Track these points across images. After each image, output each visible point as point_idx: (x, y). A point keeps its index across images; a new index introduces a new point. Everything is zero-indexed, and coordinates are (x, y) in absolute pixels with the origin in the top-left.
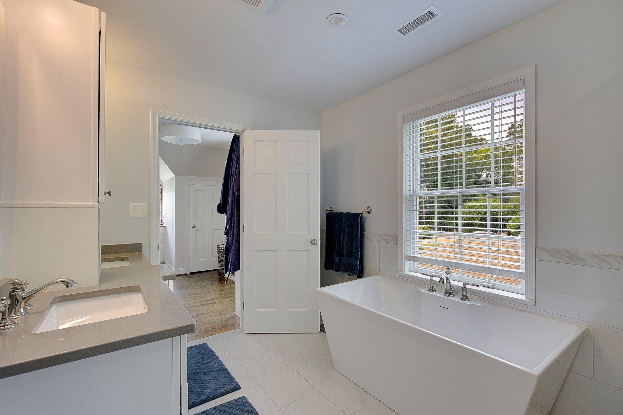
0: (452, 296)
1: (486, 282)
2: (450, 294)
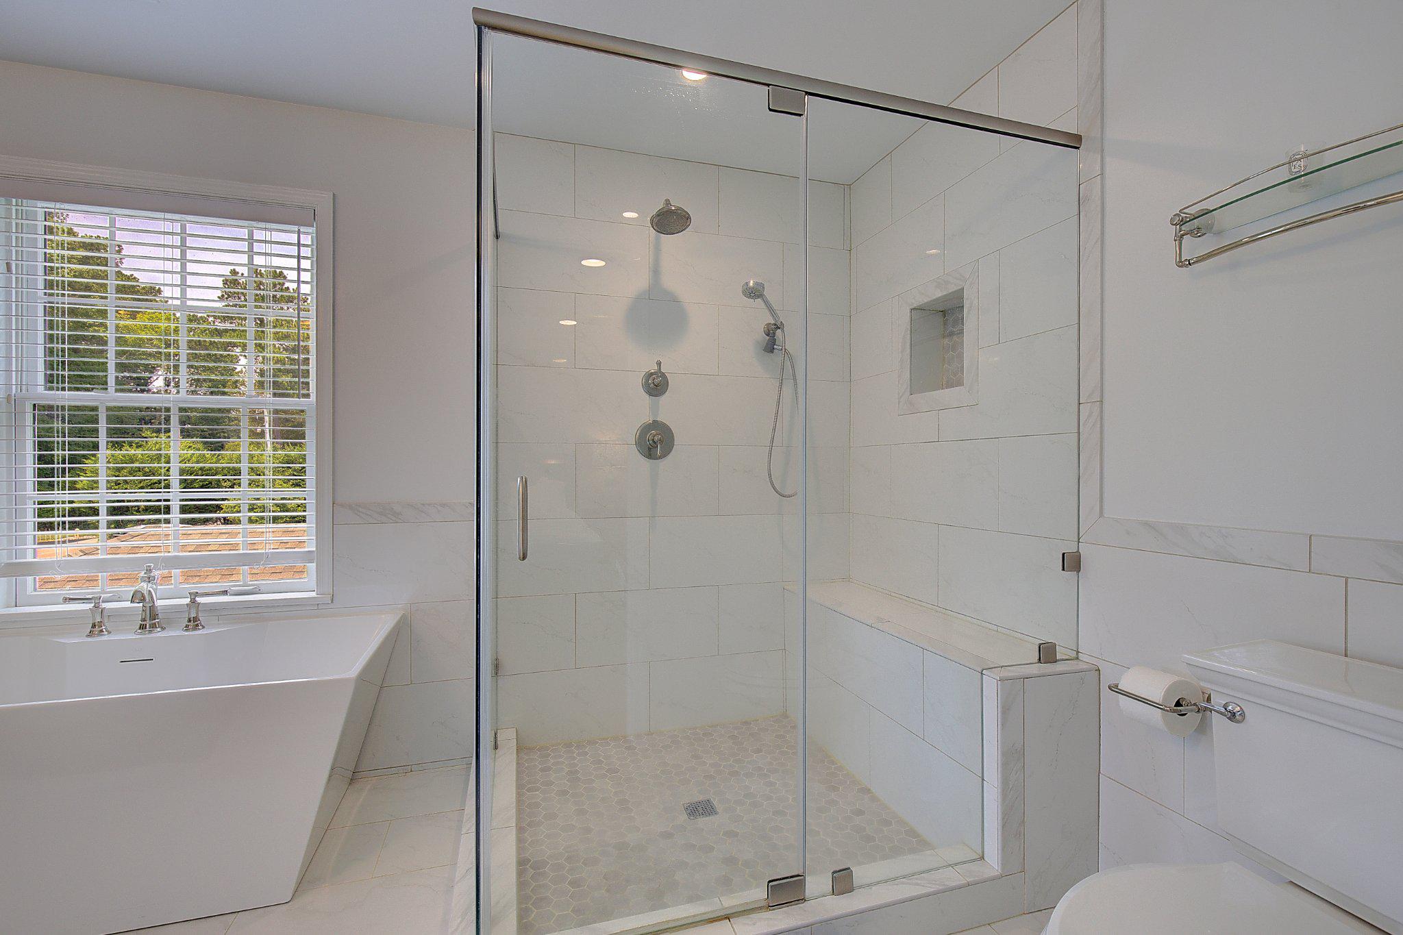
0: (159, 629)
1: (239, 586)
2: (153, 626)
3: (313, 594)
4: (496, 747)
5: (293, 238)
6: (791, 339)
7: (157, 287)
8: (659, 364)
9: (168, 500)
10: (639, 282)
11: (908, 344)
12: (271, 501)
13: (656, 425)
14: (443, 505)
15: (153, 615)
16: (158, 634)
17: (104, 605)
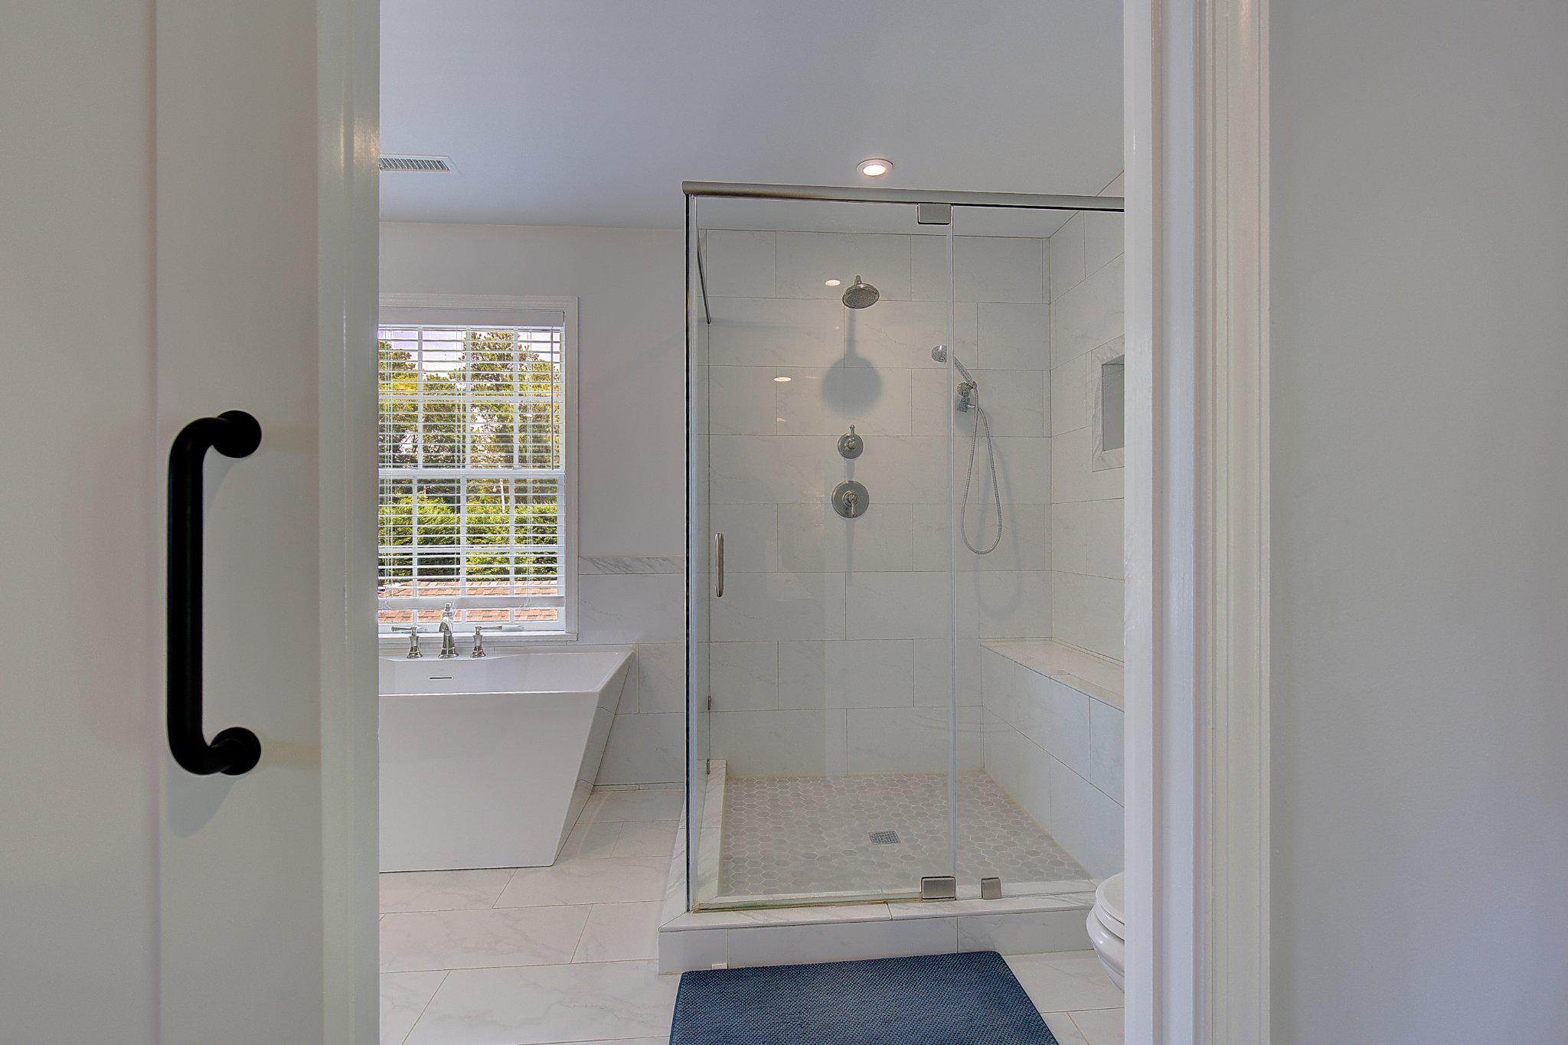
0: (455, 655)
1: (509, 624)
2: (451, 652)
3: (563, 633)
4: (708, 773)
5: (547, 336)
6: (984, 399)
7: (406, 353)
8: (853, 428)
9: (459, 554)
10: (836, 351)
11: (1100, 400)
12: (533, 555)
13: (852, 485)
14: (664, 559)
15: (451, 645)
16: (455, 658)
17: (418, 635)
